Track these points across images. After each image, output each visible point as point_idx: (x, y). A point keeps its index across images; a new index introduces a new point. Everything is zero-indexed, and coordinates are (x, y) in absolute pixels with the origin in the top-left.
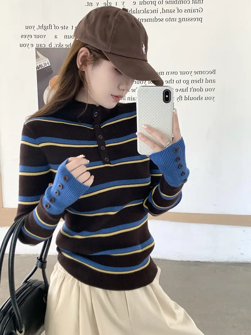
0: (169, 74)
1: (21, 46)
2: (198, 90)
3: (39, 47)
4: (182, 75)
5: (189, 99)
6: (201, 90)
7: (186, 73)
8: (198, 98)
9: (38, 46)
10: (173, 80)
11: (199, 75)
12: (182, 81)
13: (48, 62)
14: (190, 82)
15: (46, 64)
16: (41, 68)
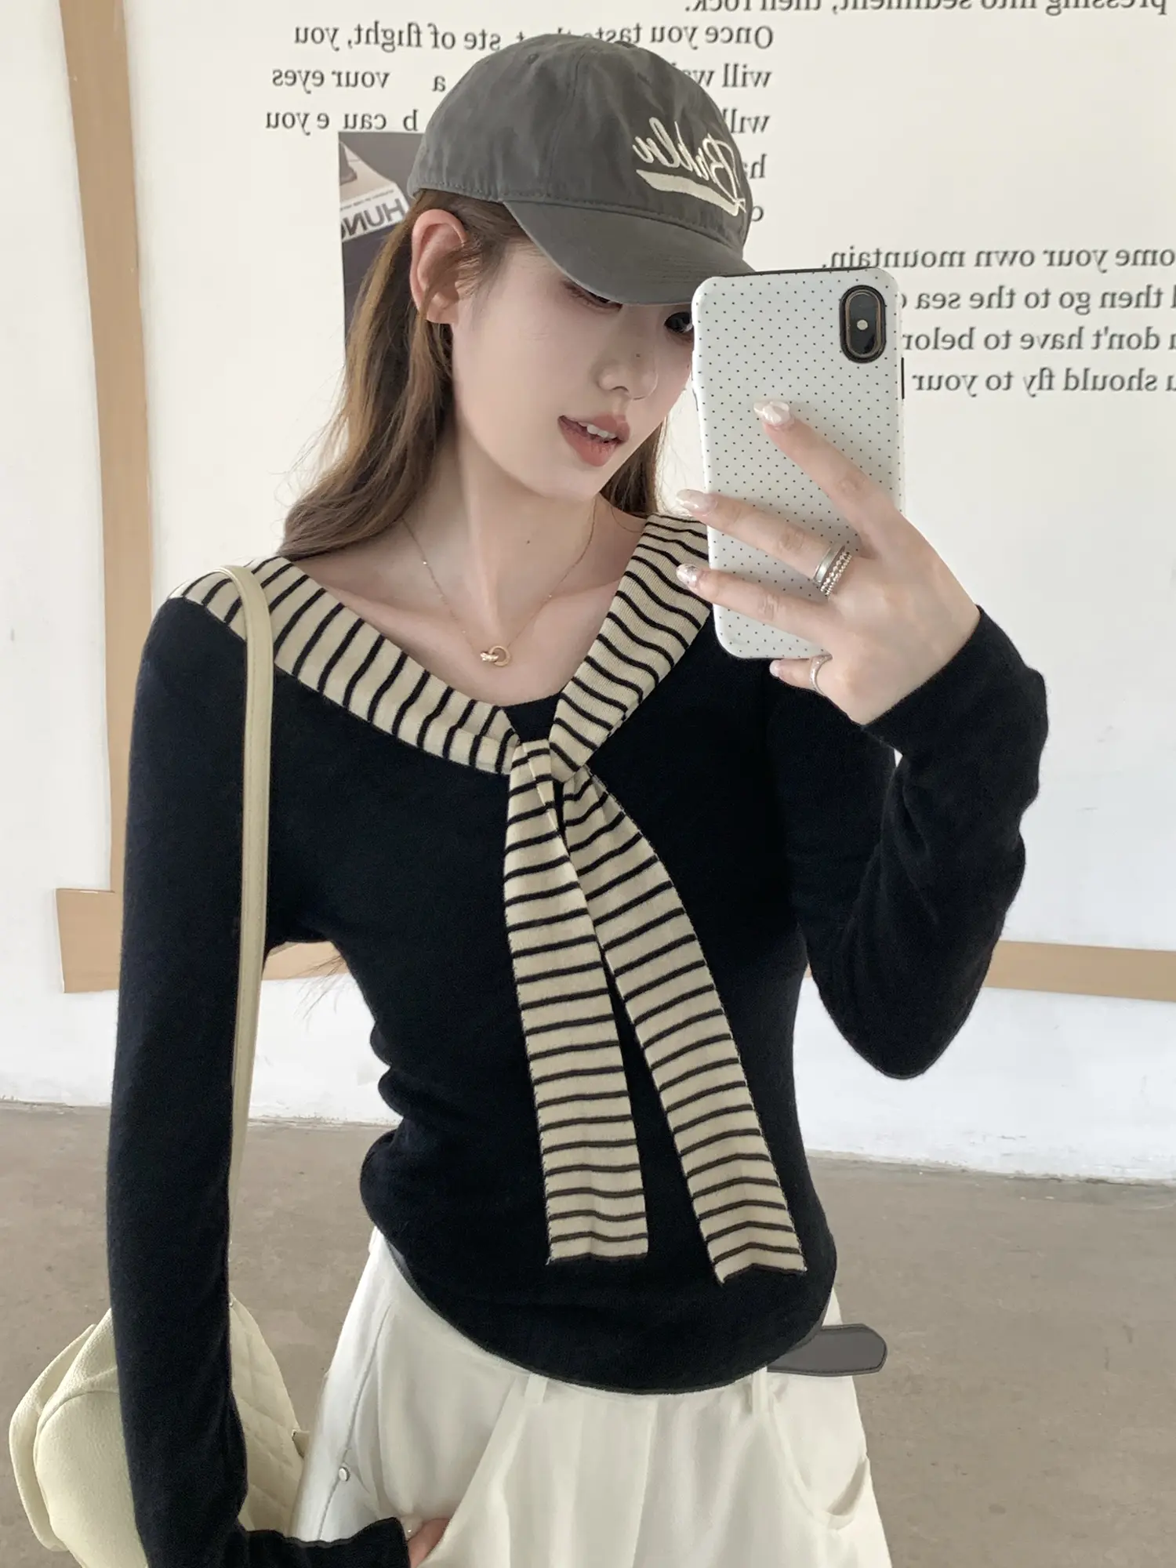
0: (988, 264)
1: (273, 122)
2: (1134, 341)
3: (358, 129)
4: (1056, 268)
5: (1090, 385)
6: (1149, 340)
7: (1072, 258)
8: (1135, 381)
9: (351, 123)
10: (1012, 294)
11: (1139, 268)
12: (1054, 299)
13: (397, 201)
14: (1095, 301)
15: (389, 212)
16: (365, 228)
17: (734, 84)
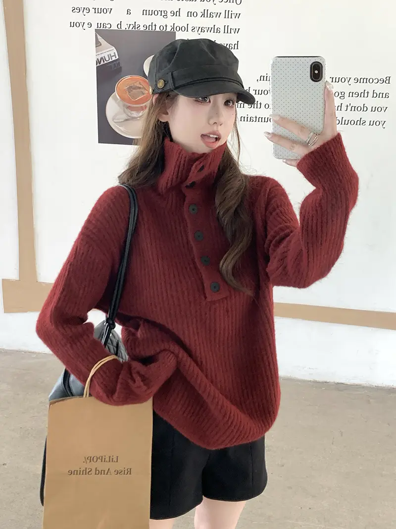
1: (72, 25)
2: (359, 109)
3: (101, 28)
4: (334, 83)
5: (343, 123)
6: (364, 108)
7: (340, 80)
8: (359, 122)
9: (99, 26)
11: (362, 84)
13: (114, 53)
14: (347, 95)
15: (111, 57)
16: (104, 62)
17: (228, 18)
